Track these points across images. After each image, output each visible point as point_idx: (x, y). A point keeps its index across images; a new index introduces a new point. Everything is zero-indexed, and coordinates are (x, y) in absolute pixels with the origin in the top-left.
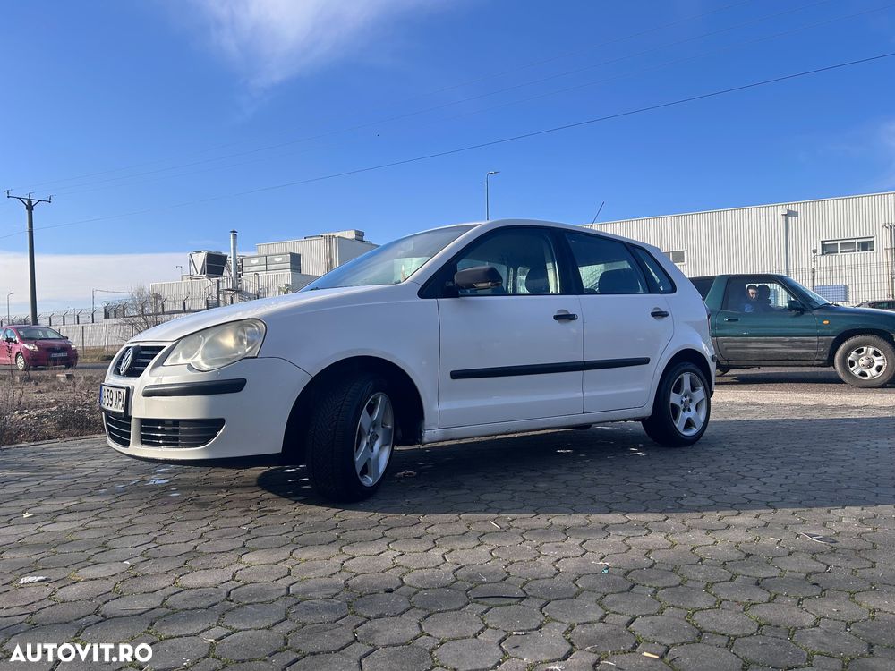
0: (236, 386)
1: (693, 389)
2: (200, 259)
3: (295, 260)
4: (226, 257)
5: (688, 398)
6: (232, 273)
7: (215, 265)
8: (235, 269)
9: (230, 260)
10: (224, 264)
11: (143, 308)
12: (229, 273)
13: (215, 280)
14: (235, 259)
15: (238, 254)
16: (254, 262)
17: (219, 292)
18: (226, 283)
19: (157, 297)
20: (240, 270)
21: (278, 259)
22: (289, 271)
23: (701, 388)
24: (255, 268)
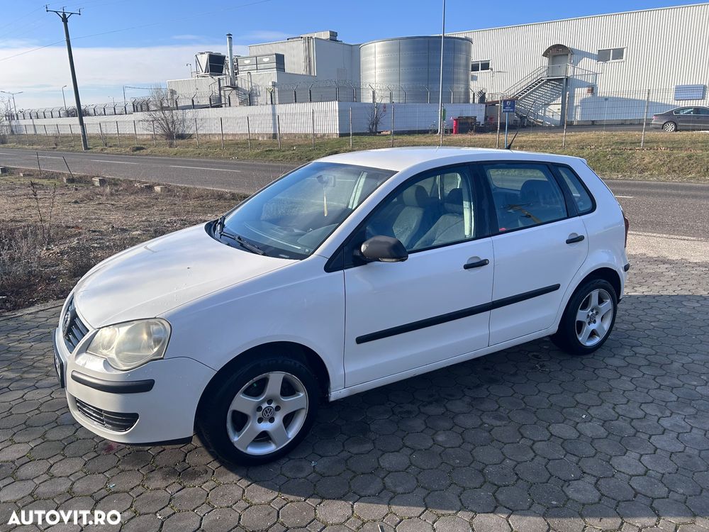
0: (146, 386)
1: (601, 301)
2: (204, 59)
3: (280, 59)
4: (225, 57)
5: (594, 312)
6: (230, 71)
7: (216, 64)
8: (232, 68)
9: (228, 59)
10: (223, 63)
11: (161, 104)
12: (228, 71)
13: (217, 78)
14: (232, 59)
15: (234, 54)
16: (247, 62)
17: (220, 89)
18: (226, 82)
19: (173, 92)
20: (236, 69)
21: (266, 60)
22: (275, 71)
23: (609, 301)
24: (248, 68)
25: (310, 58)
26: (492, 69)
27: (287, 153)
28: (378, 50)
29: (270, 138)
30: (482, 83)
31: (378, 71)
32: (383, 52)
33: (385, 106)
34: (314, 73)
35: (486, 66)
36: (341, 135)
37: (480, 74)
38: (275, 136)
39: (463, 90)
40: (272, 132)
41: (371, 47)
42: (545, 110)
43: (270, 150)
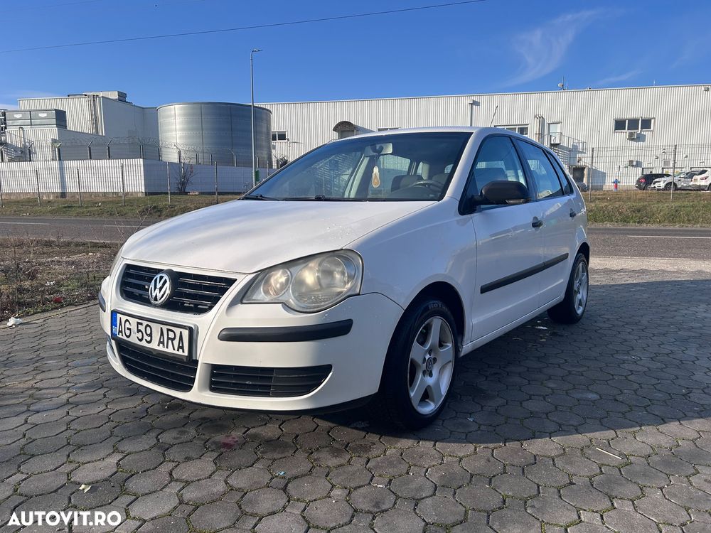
0: (341, 328)
3: (60, 117)
16: (17, 116)
20: (2, 124)
21: (43, 115)
22: (55, 127)
24: (19, 123)
25: (96, 118)
26: (288, 140)
27: (92, 209)
28: (177, 112)
29: (57, 197)
30: (280, 150)
31: (179, 134)
32: (185, 115)
33: (191, 166)
34: (102, 132)
35: (282, 137)
36: (147, 194)
37: (278, 144)
38: (63, 195)
39: (266, 156)
40: (60, 191)
41: (170, 110)
42: (339, 180)
43: (69, 207)
